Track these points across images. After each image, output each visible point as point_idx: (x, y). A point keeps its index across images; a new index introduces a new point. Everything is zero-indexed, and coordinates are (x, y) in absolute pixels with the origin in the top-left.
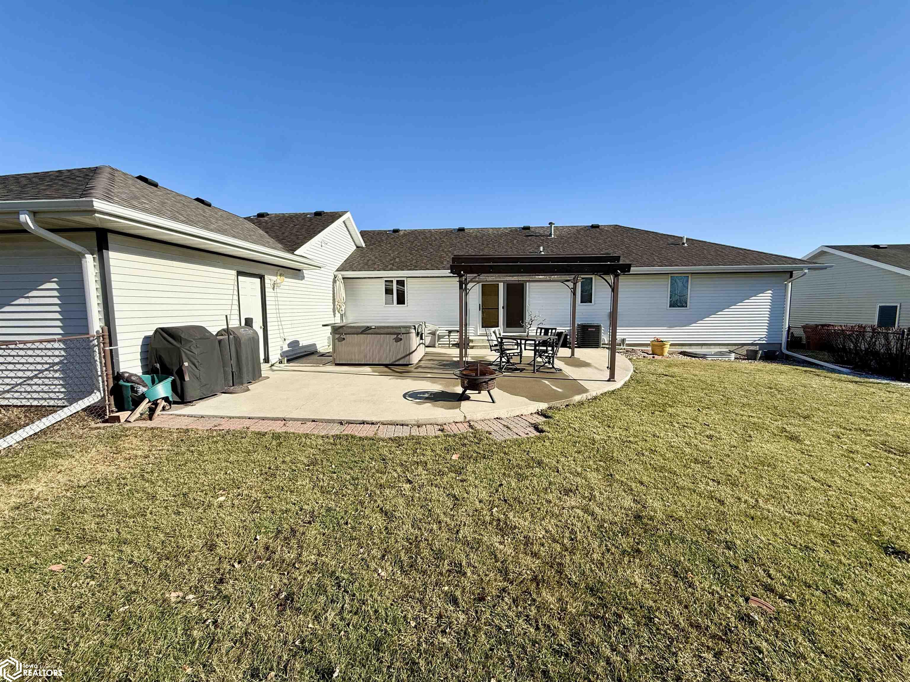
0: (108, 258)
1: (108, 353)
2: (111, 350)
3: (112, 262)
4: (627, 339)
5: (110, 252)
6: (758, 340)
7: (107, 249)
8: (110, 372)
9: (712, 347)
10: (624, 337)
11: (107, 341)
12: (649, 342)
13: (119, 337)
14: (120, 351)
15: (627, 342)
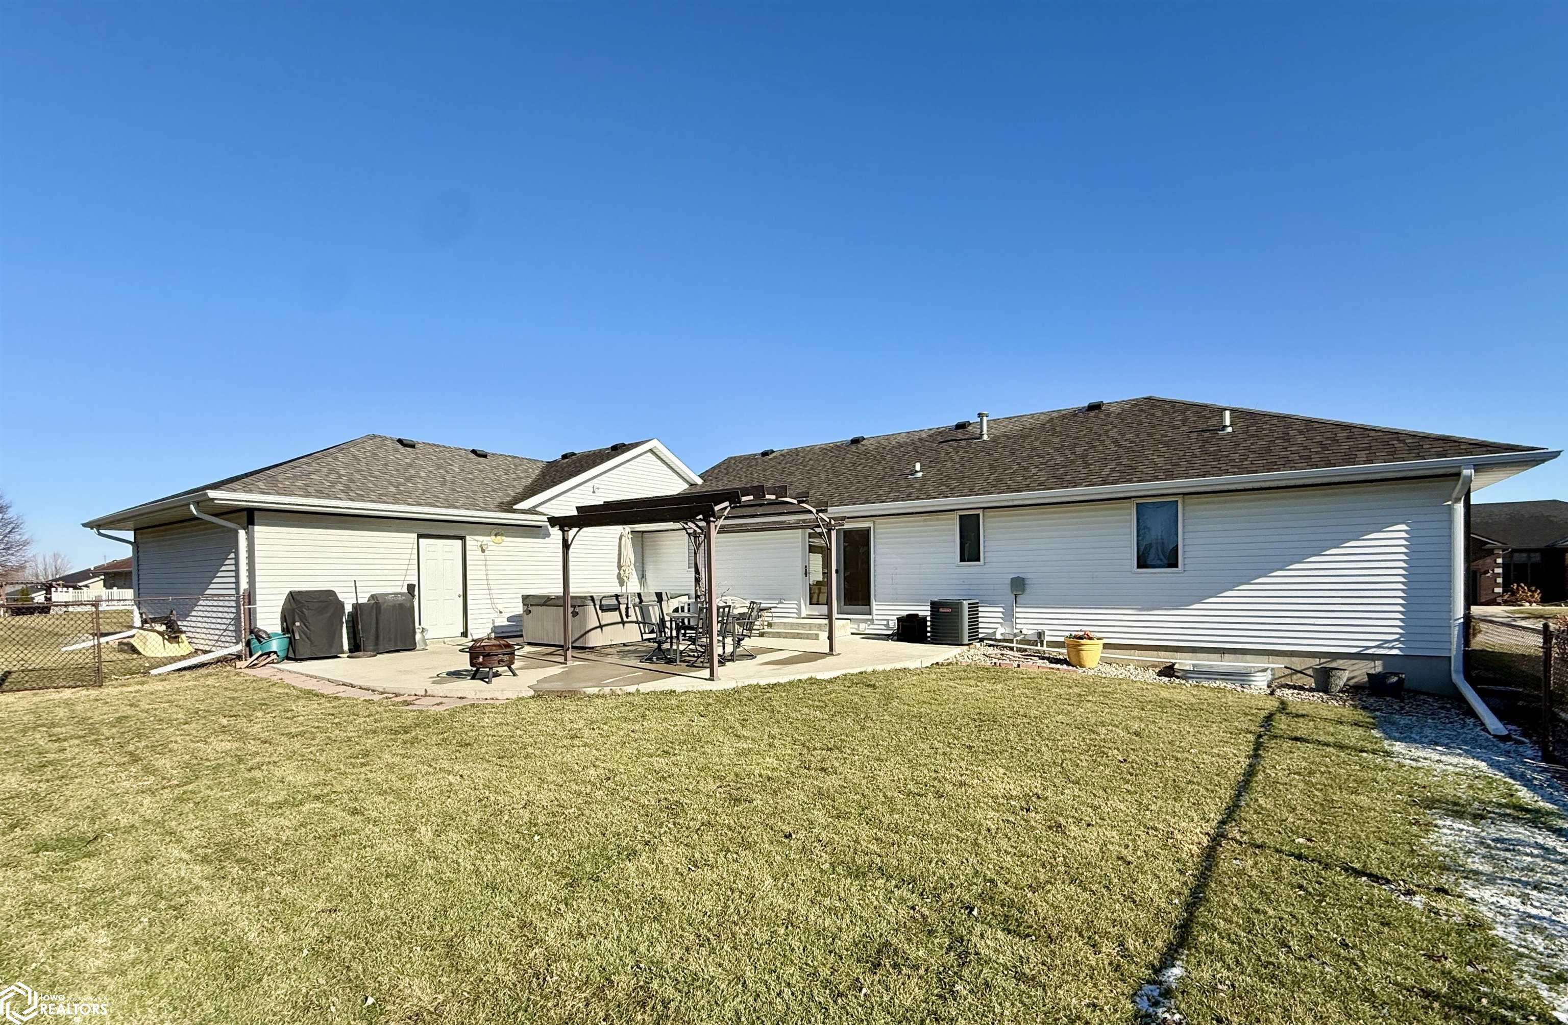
0: (253, 531)
1: (247, 611)
2: (250, 609)
3: (256, 535)
4: (1047, 633)
5: (256, 528)
6: (1378, 647)
7: (253, 524)
8: (248, 627)
9: (1248, 657)
10: (1040, 628)
11: (247, 601)
12: (1062, 639)
13: (258, 597)
14: (258, 610)
15: (1047, 639)
